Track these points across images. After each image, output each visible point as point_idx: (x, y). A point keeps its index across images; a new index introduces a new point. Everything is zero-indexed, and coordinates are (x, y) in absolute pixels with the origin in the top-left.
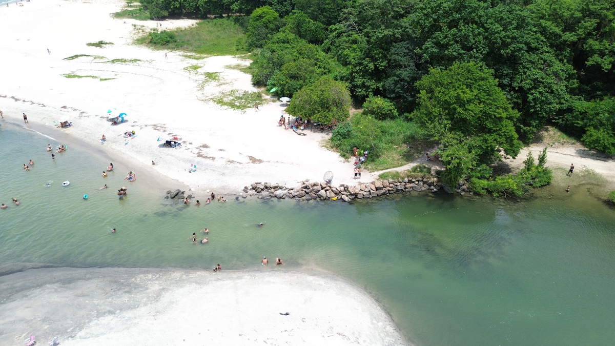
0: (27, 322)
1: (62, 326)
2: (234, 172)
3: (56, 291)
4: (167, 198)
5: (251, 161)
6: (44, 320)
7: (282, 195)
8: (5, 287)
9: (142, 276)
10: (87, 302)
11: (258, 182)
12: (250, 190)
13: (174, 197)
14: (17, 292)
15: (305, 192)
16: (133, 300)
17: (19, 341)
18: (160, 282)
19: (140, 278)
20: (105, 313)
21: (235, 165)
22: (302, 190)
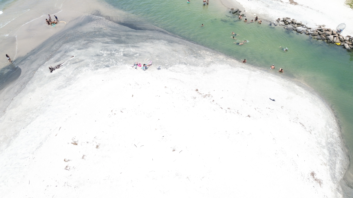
0: (151, 54)
1: (164, 61)
2: (275, 6)
3: (165, 44)
4: (230, 12)
5: (290, 2)
6: (157, 56)
7: (301, 30)
8: (145, 35)
9: (204, 51)
10: (176, 54)
11: (288, 17)
12: (281, 21)
13: (234, 13)
14: (149, 39)
15: (319, 33)
16: (196, 62)
17: (146, 61)
19: (203, 52)
20: (182, 63)
21: (278, 2)
22: (317, 31)
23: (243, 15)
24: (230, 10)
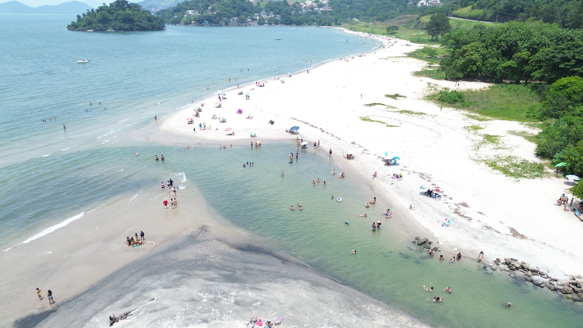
0: (280, 304)
1: (301, 319)
2: (488, 239)
3: (306, 288)
4: (414, 243)
5: (512, 234)
6: (291, 308)
7: (540, 282)
8: (275, 270)
9: (373, 305)
10: (324, 308)
11: (514, 258)
12: (503, 263)
13: (421, 244)
14: (281, 277)
15: (573, 289)
16: (359, 325)
17: (271, 316)
18: (387, 319)
19: (371, 307)
20: (334, 324)
21: (492, 232)
22: (569, 286)
23: (436, 249)
24: (414, 240)
